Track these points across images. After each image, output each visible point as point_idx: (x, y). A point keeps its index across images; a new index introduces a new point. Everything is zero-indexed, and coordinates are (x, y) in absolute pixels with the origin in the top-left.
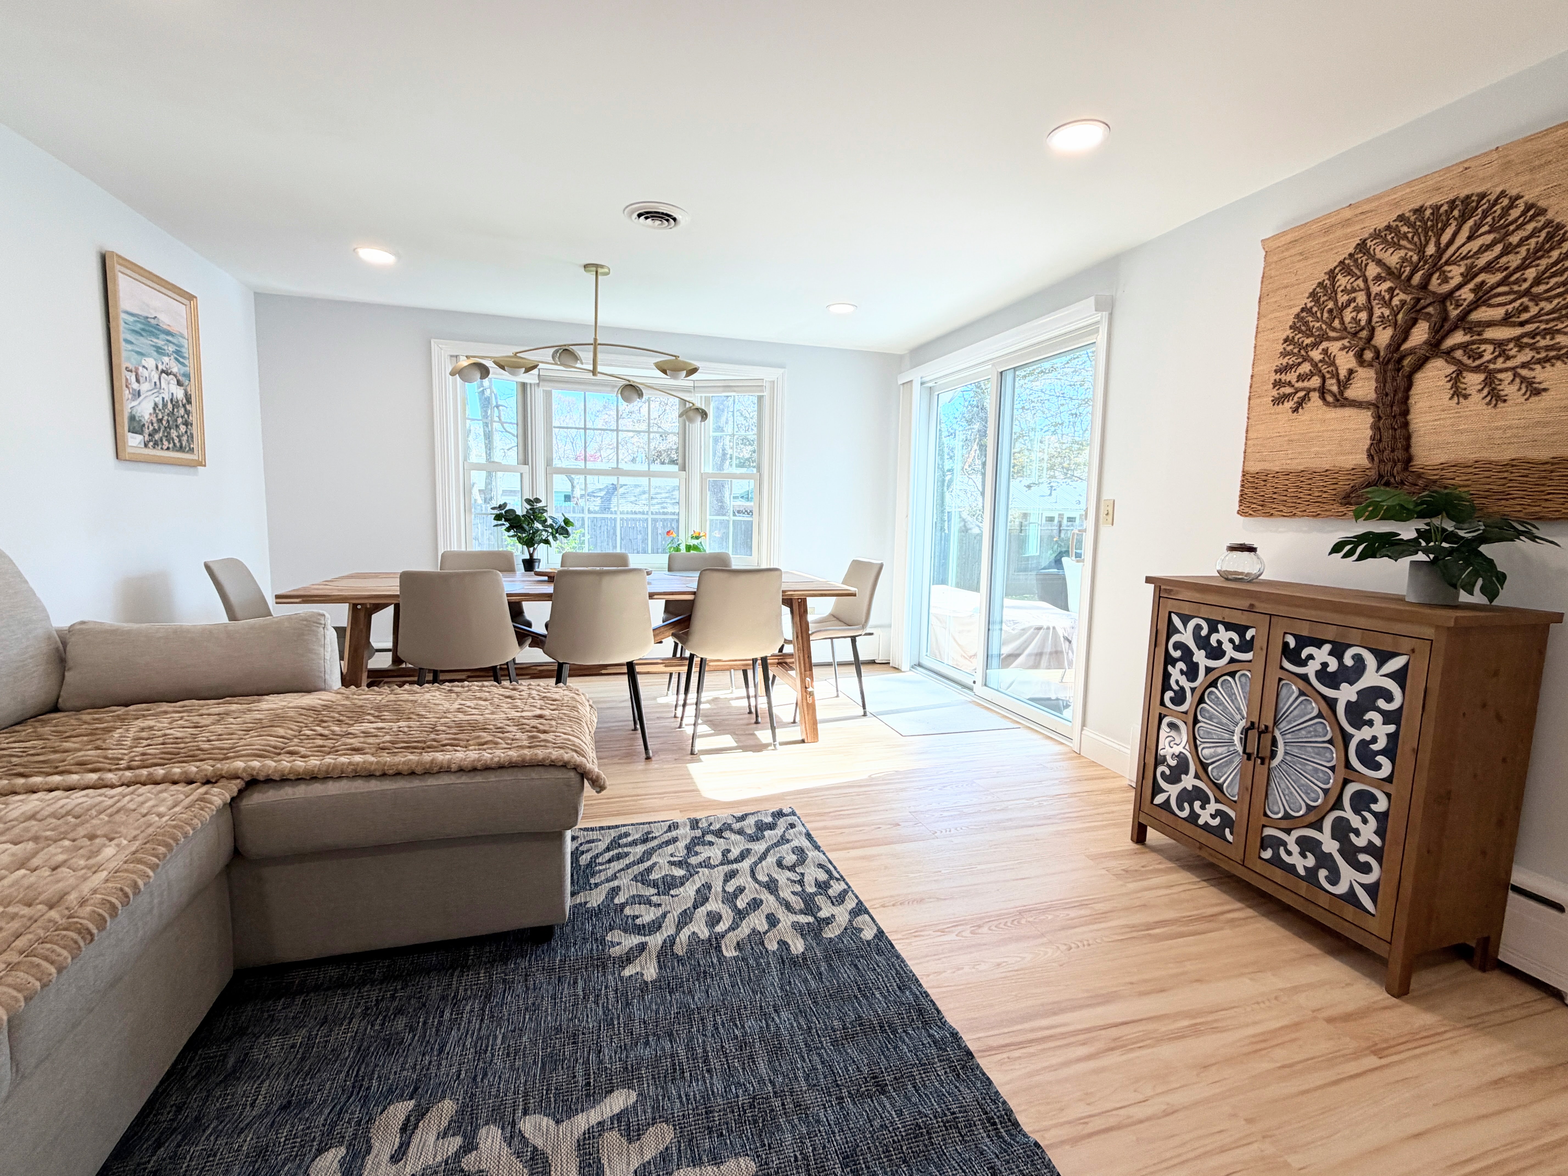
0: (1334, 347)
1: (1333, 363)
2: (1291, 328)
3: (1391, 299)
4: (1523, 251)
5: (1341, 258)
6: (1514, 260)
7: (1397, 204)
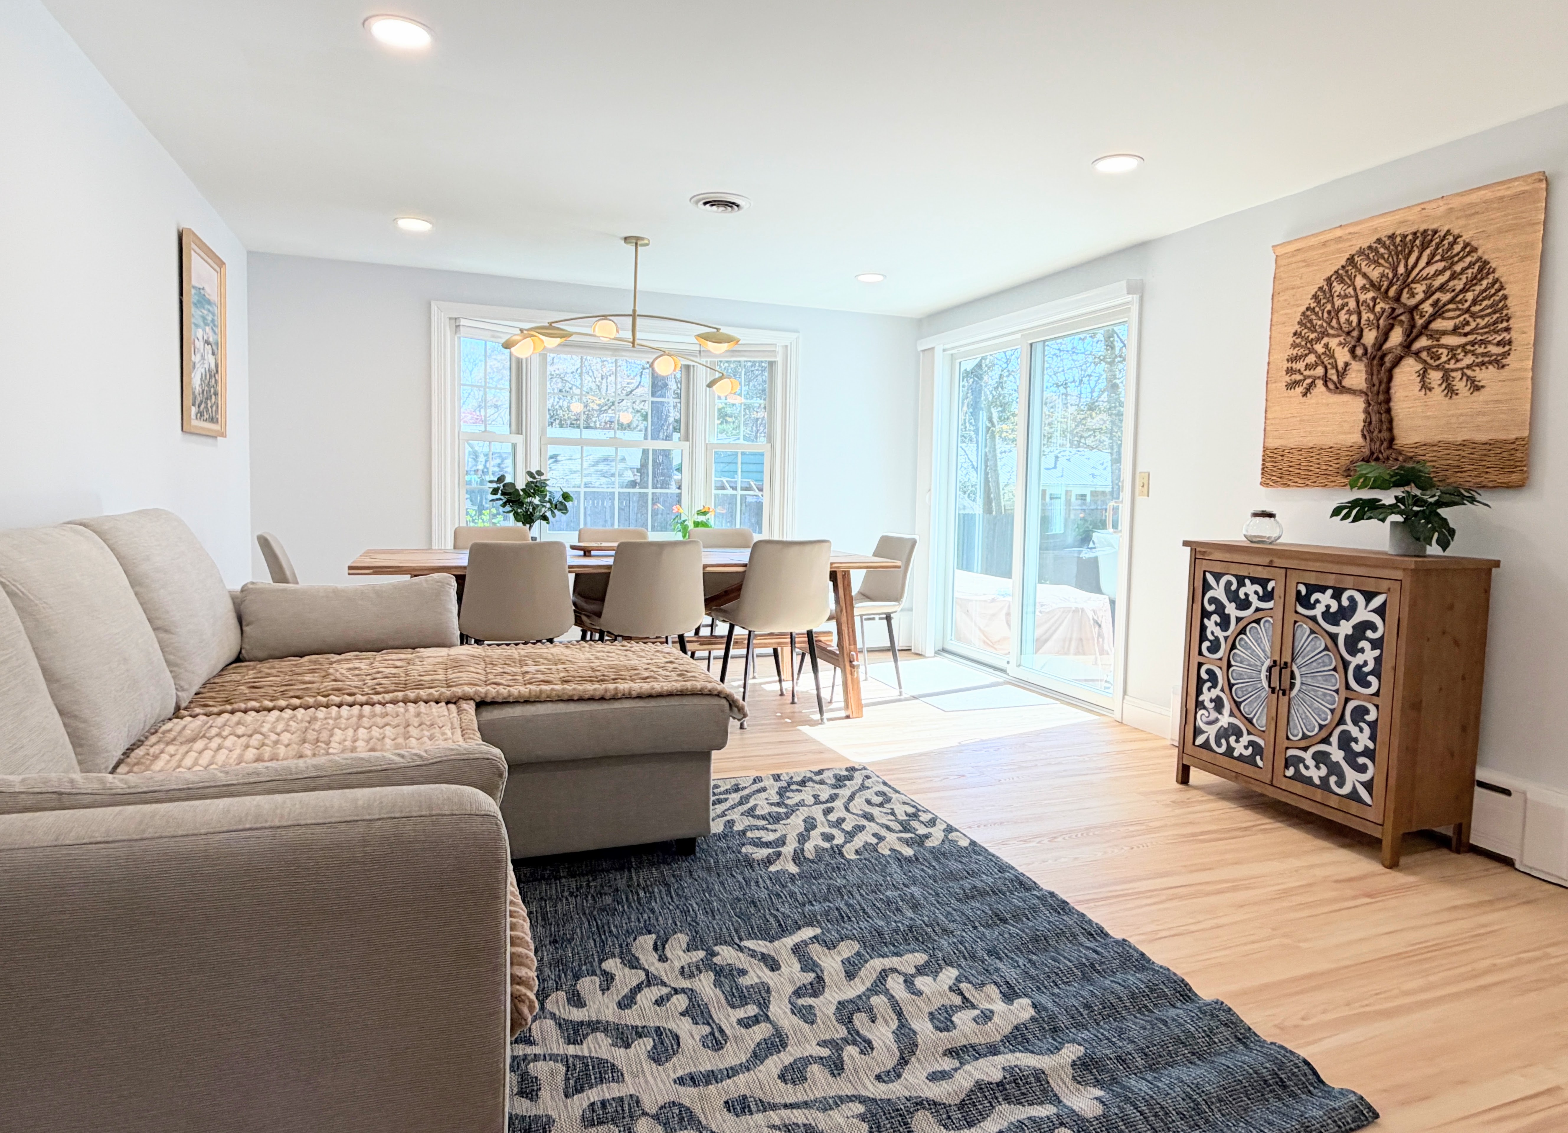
0: (1333, 343)
1: (1332, 356)
2: (1299, 323)
3: (1374, 306)
4: (1464, 278)
5: (1336, 269)
6: (1459, 284)
7: (1375, 230)
